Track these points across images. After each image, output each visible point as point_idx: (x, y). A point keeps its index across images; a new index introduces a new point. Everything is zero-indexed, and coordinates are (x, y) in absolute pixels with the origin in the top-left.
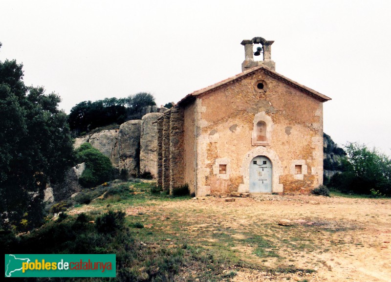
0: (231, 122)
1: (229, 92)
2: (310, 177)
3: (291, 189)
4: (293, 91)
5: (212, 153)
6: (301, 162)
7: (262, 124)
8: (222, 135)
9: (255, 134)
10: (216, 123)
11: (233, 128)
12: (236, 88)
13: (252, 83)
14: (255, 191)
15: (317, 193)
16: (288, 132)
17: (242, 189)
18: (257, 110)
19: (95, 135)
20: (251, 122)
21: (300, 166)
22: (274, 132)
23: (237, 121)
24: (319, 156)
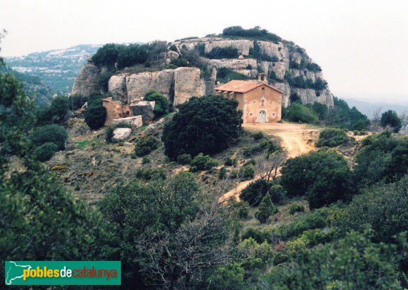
0: (254, 100)
1: (253, 91)
2: (277, 117)
3: (271, 121)
4: (273, 91)
5: (248, 110)
6: (275, 113)
7: (263, 101)
8: (251, 105)
9: (261, 104)
10: (249, 101)
11: (254, 102)
12: (256, 90)
13: (261, 88)
14: (261, 121)
15: (279, 122)
16: (271, 103)
17: (256, 121)
18: (261, 97)
19: (134, 76)
20: (260, 100)
21: (274, 114)
22: (267, 103)
23: (255, 100)
24: (280, 110)
